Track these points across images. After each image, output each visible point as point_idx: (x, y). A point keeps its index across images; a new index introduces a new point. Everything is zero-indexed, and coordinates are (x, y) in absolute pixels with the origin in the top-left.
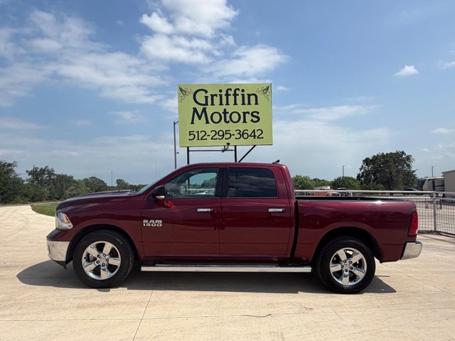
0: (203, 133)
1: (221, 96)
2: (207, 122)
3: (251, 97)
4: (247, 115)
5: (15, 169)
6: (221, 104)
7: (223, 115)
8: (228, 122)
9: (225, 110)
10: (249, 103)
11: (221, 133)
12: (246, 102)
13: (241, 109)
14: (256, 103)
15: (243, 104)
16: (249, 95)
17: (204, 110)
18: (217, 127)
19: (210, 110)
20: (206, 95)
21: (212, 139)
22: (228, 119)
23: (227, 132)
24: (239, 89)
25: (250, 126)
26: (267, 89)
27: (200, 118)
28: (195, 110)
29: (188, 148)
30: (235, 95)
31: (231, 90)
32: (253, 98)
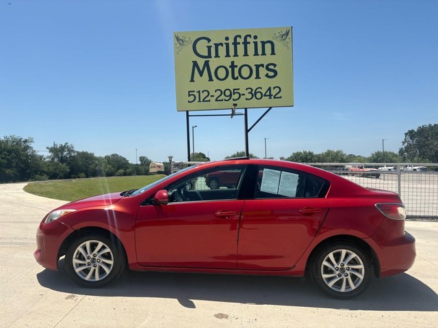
0: (206, 93)
1: (227, 45)
2: (211, 79)
3: (266, 45)
4: (261, 68)
5: (32, 145)
6: (228, 55)
7: (230, 70)
8: (237, 78)
9: (233, 63)
10: (264, 54)
11: (228, 93)
12: (260, 51)
13: (252, 60)
14: (273, 53)
15: (256, 54)
16: (263, 43)
17: (207, 64)
18: (223, 86)
19: (214, 63)
20: (209, 45)
21: (216, 100)
22: (236, 74)
23: (235, 91)
24: (250, 36)
25: (264, 83)
26: (287, 34)
27: (201, 73)
28: (195, 64)
29: (187, 112)
30: (246, 43)
31: (240, 36)
32: (268, 46)
